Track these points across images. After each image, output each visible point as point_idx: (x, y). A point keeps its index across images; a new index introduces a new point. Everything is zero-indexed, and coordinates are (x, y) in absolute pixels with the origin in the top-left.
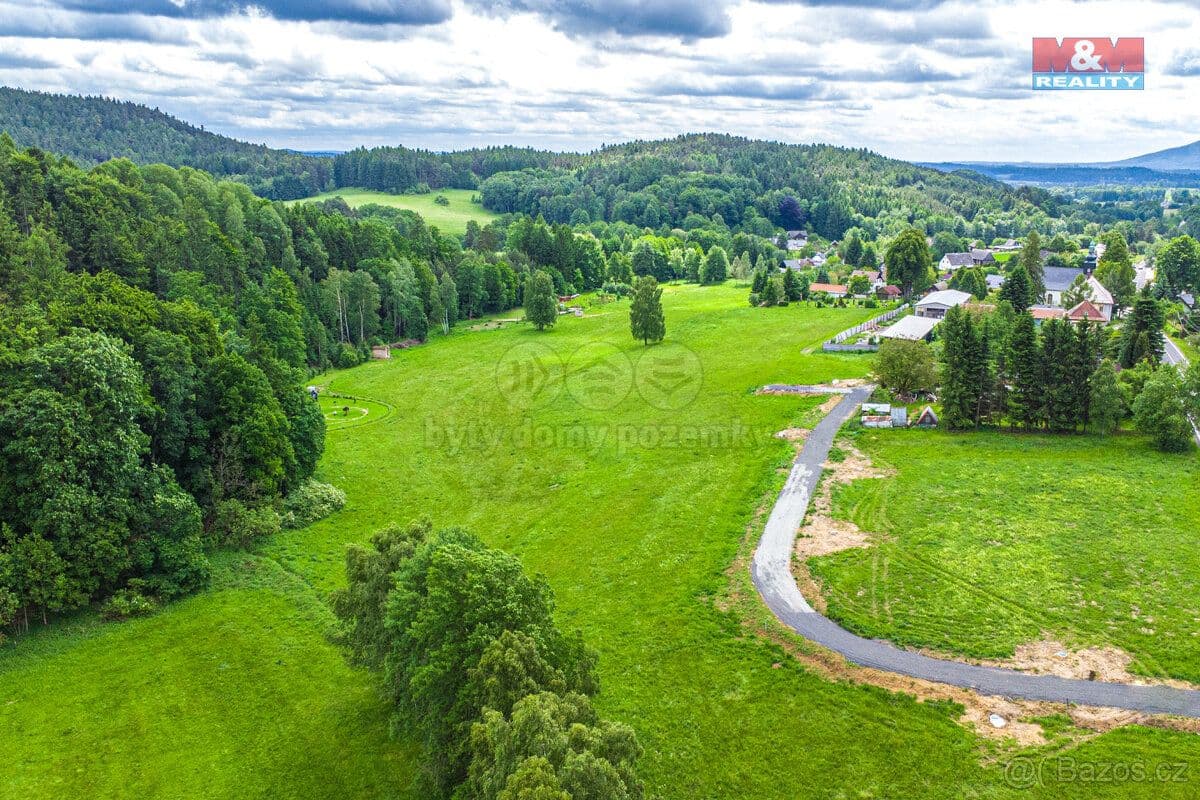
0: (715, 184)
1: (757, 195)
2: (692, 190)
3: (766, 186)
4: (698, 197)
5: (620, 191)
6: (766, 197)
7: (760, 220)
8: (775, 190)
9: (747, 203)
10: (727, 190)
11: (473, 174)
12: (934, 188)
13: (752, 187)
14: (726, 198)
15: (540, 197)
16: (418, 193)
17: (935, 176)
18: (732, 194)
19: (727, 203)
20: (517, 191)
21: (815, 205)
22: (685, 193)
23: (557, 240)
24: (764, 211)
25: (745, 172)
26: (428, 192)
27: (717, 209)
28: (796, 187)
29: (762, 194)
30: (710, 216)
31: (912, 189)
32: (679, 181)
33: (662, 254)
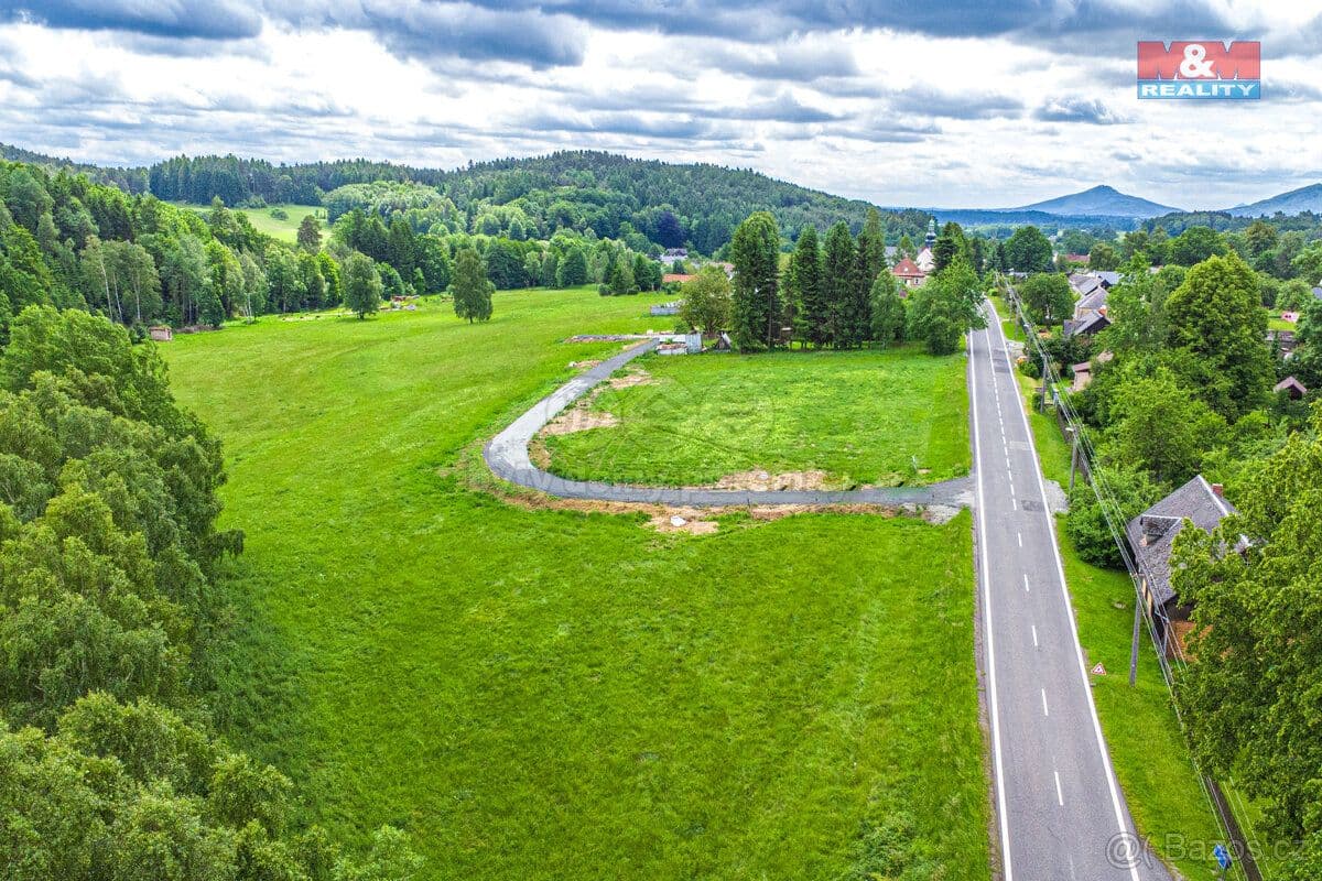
0: (588, 199)
1: (634, 210)
2: (563, 204)
3: (644, 203)
4: (568, 212)
5: (484, 204)
6: (643, 213)
7: (636, 236)
8: (653, 207)
9: (622, 219)
10: (602, 205)
11: (318, 189)
12: (820, 209)
13: (628, 202)
14: (600, 212)
15: (392, 210)
16: (252, 207)
17: (822, 198)
18: (606, 209)
19: (600, 218)
20: (367, 205)
21: (695, 222)
22: (554, 207)
23: (392, 235)
24: (641, 227)
25: (621, 187)
26: (263, 206)
27: (590, 223)
28: (676, 204)
29: (638, 210)
30: (582, 230)
31: (796, 210)
32: (549, 195)
33: (517, 258)
